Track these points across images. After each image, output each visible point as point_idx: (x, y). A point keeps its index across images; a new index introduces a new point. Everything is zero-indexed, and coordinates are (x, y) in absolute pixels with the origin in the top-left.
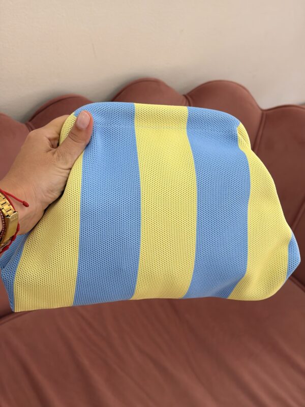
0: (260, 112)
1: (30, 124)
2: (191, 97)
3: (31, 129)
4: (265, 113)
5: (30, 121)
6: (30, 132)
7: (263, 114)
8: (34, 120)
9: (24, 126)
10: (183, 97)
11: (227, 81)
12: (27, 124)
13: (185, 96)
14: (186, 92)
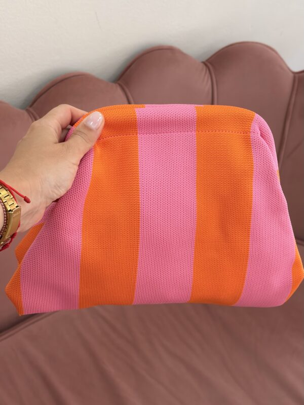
0: (291, 75)
1: (31, 109)
2: (211, 63)
3: (34, 120)
4: (297, 75)
5: (31, 106)
6: (33, 122)
7: (294, 77)
8: (35, 105)
9: (26, 114)
10: (202, 64)
11: (253, 43)
12: (28, 111)
13: (204, 63)
14: (205, 58)
